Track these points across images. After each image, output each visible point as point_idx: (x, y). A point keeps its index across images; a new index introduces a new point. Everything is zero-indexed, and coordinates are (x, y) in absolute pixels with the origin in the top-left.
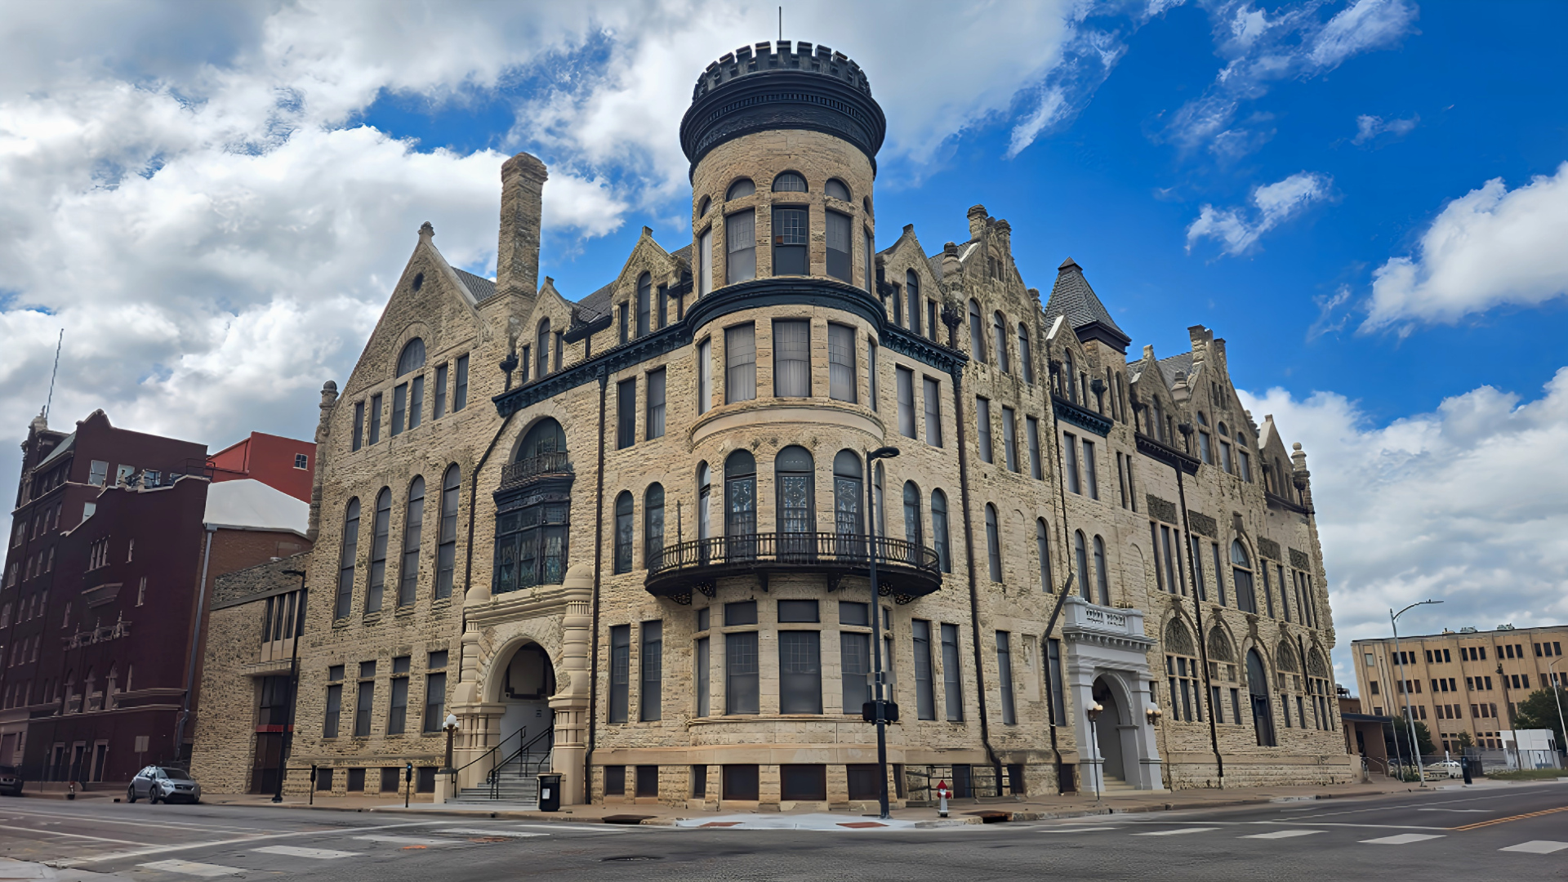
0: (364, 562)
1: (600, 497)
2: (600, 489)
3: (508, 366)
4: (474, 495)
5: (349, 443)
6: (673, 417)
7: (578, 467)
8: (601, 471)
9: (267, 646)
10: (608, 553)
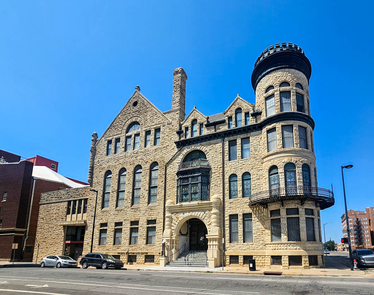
0: (115, 191)
1: (223, 176)
2: (223, 172)
3: (179, 133)
4: (166, 172)
5: (105, 153)
6: (254, 152)
7: (212, 166)
8: (223, 167)
9: (69, 216)
10: (227, 192)
